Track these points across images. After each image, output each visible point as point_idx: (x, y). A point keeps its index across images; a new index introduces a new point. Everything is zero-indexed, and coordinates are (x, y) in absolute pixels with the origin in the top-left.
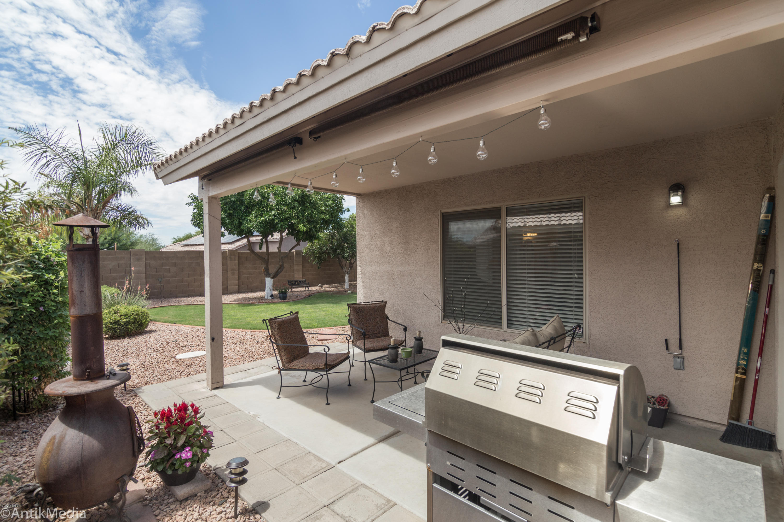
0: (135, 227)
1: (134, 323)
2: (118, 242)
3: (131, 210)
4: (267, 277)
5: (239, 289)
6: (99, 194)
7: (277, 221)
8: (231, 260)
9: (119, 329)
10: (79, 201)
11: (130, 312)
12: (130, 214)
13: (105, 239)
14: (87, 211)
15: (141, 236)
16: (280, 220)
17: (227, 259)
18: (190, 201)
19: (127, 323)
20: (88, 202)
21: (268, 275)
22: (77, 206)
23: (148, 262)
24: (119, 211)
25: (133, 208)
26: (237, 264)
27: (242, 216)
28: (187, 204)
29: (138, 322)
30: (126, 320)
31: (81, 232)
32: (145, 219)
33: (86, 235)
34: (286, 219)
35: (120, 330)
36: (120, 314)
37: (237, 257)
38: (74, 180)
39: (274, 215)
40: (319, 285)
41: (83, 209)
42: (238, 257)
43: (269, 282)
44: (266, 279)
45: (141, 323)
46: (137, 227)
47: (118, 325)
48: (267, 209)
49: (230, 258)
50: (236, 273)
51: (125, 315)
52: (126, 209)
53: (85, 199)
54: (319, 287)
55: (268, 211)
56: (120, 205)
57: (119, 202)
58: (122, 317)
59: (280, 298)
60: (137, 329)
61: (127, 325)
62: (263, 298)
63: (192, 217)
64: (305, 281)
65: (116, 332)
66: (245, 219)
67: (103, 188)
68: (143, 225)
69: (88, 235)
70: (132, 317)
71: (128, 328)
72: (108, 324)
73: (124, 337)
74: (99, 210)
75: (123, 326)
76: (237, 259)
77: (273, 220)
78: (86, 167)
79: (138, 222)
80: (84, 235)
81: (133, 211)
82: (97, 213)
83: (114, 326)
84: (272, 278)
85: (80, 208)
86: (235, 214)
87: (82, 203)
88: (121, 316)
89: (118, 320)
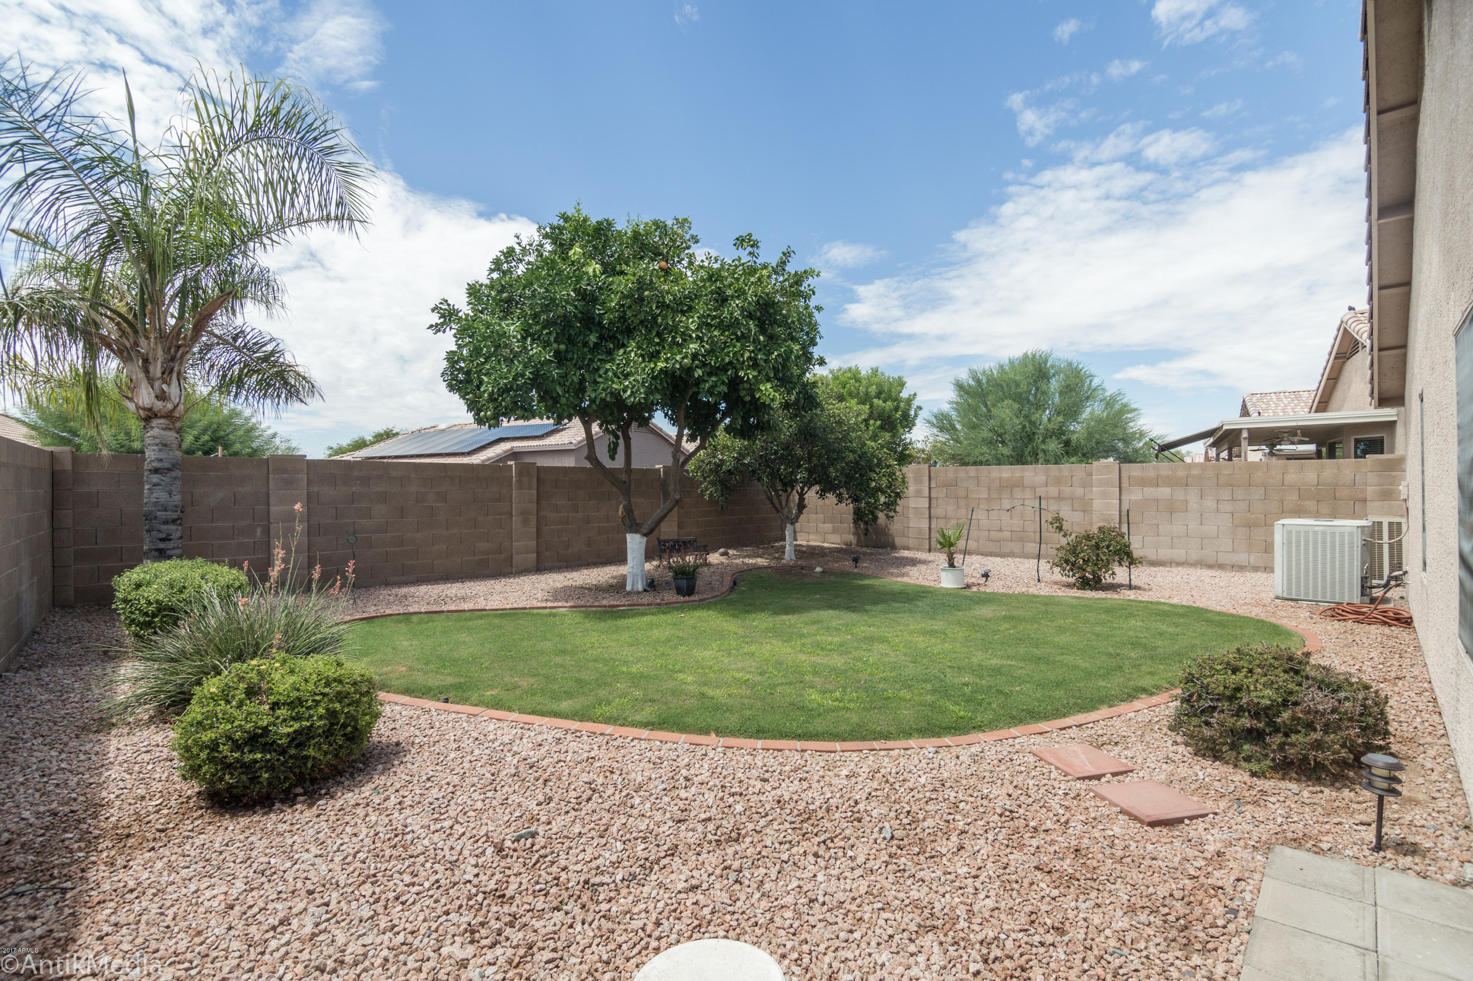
0: (279, 396)
1: (328, 733)
2: (226, 447)
3: (269, 348)
4: (631, 532)
5: (538, 562)
6: (183, 292)
7: (699, 373)
8: (520, 487)
9: (269, 766)
10: (125, 309)
11: (311, 687)
12: (266, 359)
13: (197, 438)
14: (147, 338)
15: (274, 435)
16: (708, 369)
17: (511, 485)
18: (435, 319)
19: (300, 739)
20: (152, 313)
21: (635, 528)
22: (118, 324)
23: (315, 489)
24: (238, 349)
25: (274, 344)
26: (535, 498)
27: (591, 360)
28: (431, 326)
29: (344, 726)
30: (297, 726)
31: (131, 399)
32: (304, 378)
33: (144, 409)
34: (724, 368)
35: (271, 768)
36: (272, 699)
37: (535, 480)
38: (108, 247)
39: (695, 356)
40: (722, 550)
41: (136, 332)
42: (538, 480)
43: (635, 543)
44: (630, 537)
45: (355, 728)
46: (283, 396)
47: (267, 747)
48: (674, 338)
49: (520, 481)
50: (533, 519)
51: (291, 705)
52: (254, 344)
53: (143, 305)
54: (722, 554)
55: (678, 344)
56: (242, 332)
57: (239, 321)
58: (283, 712)
59: (680, 591)
60: (336, 756)
61: (300, 746)
62: (618, 587)
63: (445, 364)
64: (695, 541)
65: (254, 779)
66: (598, 369)
67: (196, 279)
68: (298, 392)
69: (150, 410)
70: (321, 711)
71: (307, 757)
72: (225, 749)
73: (289, 799)
74: (185, 338)
75: (283, 752)
76: (535, 484)
77: (689, 370)
78: (144, 204)
79: (286, 383)
80: (138, 407)
81: (272, 353)
82: (179, 347)
83: (248, 757)
84: (645, 535)
85: (128, 330)
86: (569, 356)
87: (135, 315)
88: (275, 706)
89: (265, 729)
